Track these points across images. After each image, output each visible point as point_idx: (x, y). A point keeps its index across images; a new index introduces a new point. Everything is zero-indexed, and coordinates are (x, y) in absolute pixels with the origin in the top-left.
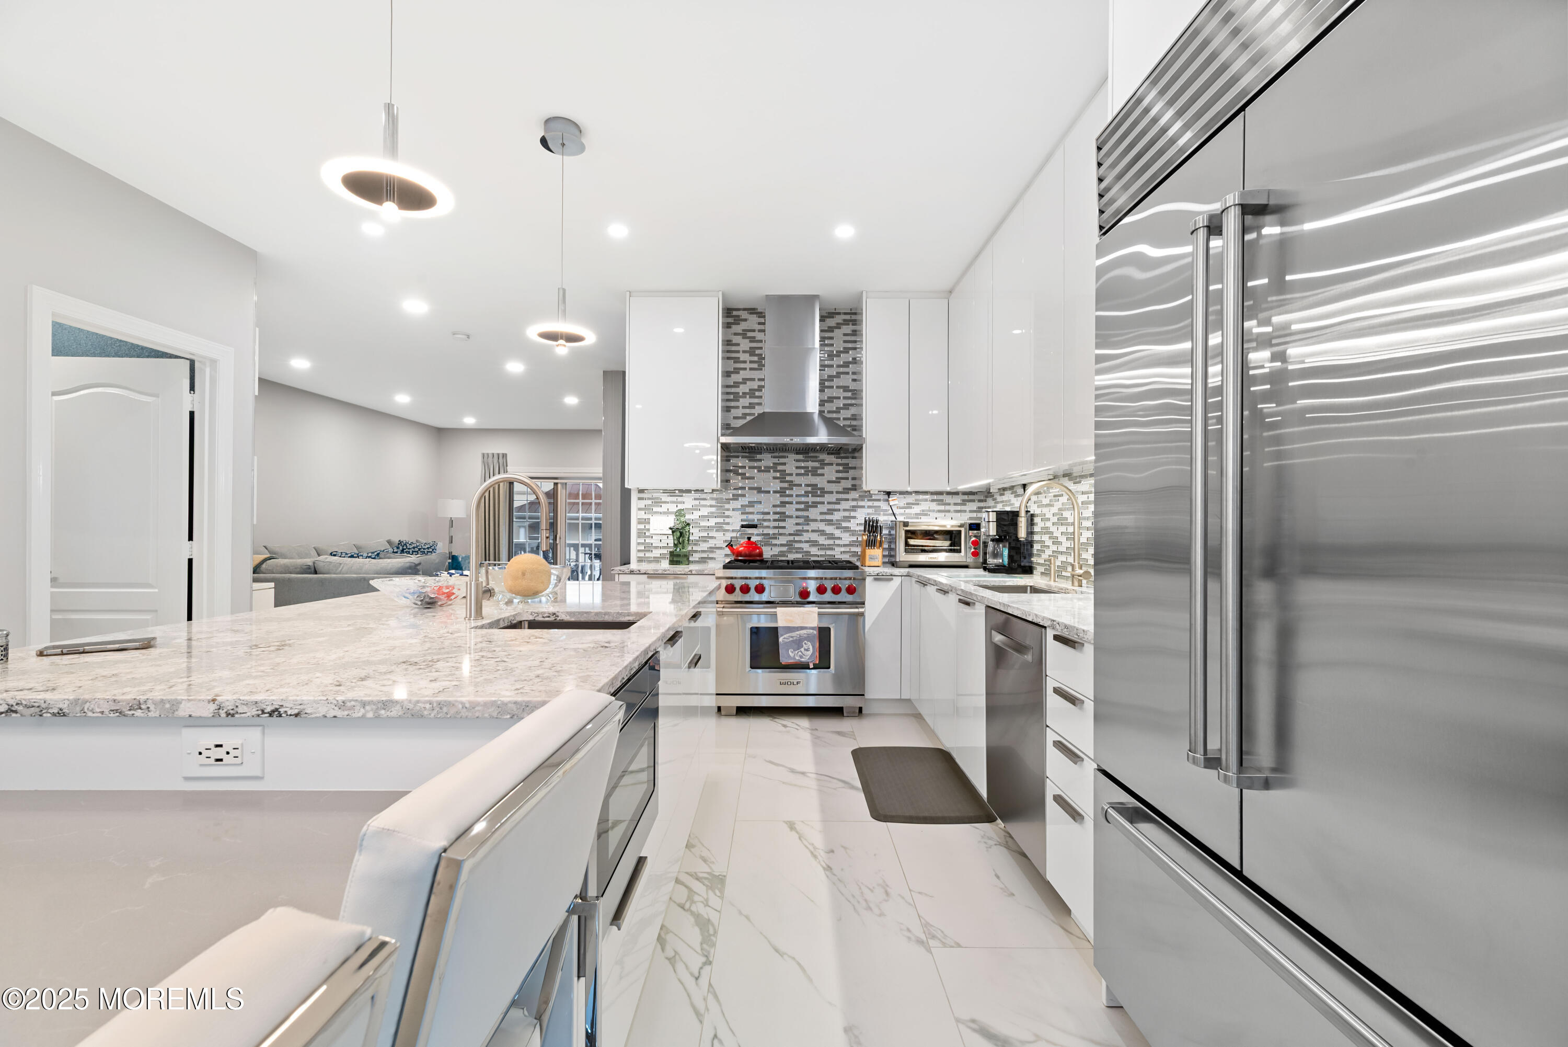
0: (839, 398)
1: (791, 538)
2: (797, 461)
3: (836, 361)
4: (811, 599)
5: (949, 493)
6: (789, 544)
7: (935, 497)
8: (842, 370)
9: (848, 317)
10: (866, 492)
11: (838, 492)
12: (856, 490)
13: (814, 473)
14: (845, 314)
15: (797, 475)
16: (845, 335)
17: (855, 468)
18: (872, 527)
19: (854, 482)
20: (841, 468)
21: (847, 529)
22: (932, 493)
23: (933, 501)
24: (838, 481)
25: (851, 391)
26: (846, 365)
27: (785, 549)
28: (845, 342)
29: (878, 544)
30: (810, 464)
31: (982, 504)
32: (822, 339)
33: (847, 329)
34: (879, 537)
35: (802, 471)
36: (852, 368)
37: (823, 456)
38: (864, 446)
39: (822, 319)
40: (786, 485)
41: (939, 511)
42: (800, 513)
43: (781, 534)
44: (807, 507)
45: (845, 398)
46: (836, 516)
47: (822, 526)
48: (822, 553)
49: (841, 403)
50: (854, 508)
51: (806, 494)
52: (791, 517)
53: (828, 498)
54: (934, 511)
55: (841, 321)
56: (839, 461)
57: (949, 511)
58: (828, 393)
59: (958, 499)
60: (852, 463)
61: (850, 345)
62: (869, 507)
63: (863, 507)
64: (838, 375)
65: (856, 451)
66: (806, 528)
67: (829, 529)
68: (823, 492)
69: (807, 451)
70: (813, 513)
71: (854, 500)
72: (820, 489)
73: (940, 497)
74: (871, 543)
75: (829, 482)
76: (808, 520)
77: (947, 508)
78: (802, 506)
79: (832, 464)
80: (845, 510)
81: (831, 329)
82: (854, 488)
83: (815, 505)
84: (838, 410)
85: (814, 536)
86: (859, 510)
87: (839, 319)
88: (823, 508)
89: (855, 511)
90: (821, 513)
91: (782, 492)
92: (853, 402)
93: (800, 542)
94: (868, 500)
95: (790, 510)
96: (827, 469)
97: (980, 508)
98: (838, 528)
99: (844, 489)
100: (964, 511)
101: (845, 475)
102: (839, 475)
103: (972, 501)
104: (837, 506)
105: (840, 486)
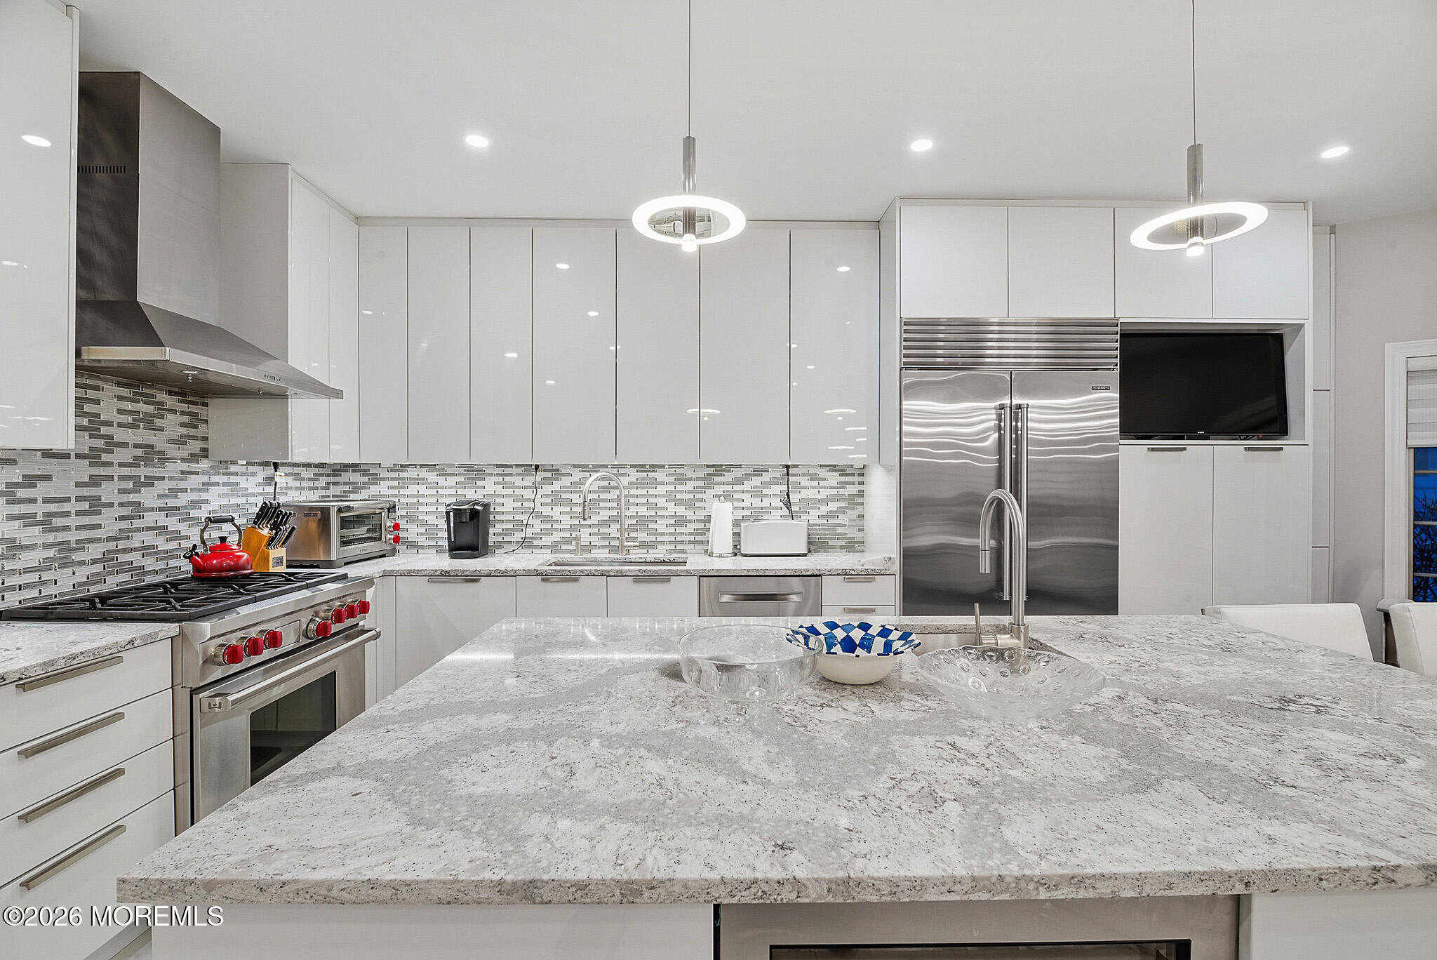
1: (111, 545)
2: (121, 398)
6: (108, 559)
11: (183, 460)
12: (207, 457)
13: (148, 422)
15: (120, 425)
17: (206, 422)
19: (204, 445)
20: (186, 419)
24: (183, 440)
27: (98, 568)
30: (142, 407)
35: (130, 419)
40: (100, 443)
43: (91, 541)
44: (138, 485)
46: (182, 500)
47: (162, 519)
48: (162, 565)
50: (206, 487)
51: (136, 462)
52: (111, 505)
53: (172, 468)
54: (290, 488)
56: (184, 407)
59: (311, 473)
62: (224, 484)
63: (217, 484)
67: (172, 524)
68: (164, 458)
70: (147, 497)
71: (205, 473)
72: (159, 453)
73: (297, 470)
75: (171, 442)
76: (139, 510)
78: (130, 485)
79: (174, 411)
80: (192, 490)
82: (205, 453)
83: (150, 481)
85: (149, 539)
86: (211, 489)
88: (163, 488)
89: (207, 491)
90: (160, 496)
91: (93, 457)
94: (224, 474)
95: (107, 492)
96: (168, 420)
97: (329, 484)
98: (184, 520)
99: (192, 455)
100: (317, 488)
101: (192, 431)
102: (184, 431)
103: (322, 475)
104: (182, 485)
105: (185, 451)
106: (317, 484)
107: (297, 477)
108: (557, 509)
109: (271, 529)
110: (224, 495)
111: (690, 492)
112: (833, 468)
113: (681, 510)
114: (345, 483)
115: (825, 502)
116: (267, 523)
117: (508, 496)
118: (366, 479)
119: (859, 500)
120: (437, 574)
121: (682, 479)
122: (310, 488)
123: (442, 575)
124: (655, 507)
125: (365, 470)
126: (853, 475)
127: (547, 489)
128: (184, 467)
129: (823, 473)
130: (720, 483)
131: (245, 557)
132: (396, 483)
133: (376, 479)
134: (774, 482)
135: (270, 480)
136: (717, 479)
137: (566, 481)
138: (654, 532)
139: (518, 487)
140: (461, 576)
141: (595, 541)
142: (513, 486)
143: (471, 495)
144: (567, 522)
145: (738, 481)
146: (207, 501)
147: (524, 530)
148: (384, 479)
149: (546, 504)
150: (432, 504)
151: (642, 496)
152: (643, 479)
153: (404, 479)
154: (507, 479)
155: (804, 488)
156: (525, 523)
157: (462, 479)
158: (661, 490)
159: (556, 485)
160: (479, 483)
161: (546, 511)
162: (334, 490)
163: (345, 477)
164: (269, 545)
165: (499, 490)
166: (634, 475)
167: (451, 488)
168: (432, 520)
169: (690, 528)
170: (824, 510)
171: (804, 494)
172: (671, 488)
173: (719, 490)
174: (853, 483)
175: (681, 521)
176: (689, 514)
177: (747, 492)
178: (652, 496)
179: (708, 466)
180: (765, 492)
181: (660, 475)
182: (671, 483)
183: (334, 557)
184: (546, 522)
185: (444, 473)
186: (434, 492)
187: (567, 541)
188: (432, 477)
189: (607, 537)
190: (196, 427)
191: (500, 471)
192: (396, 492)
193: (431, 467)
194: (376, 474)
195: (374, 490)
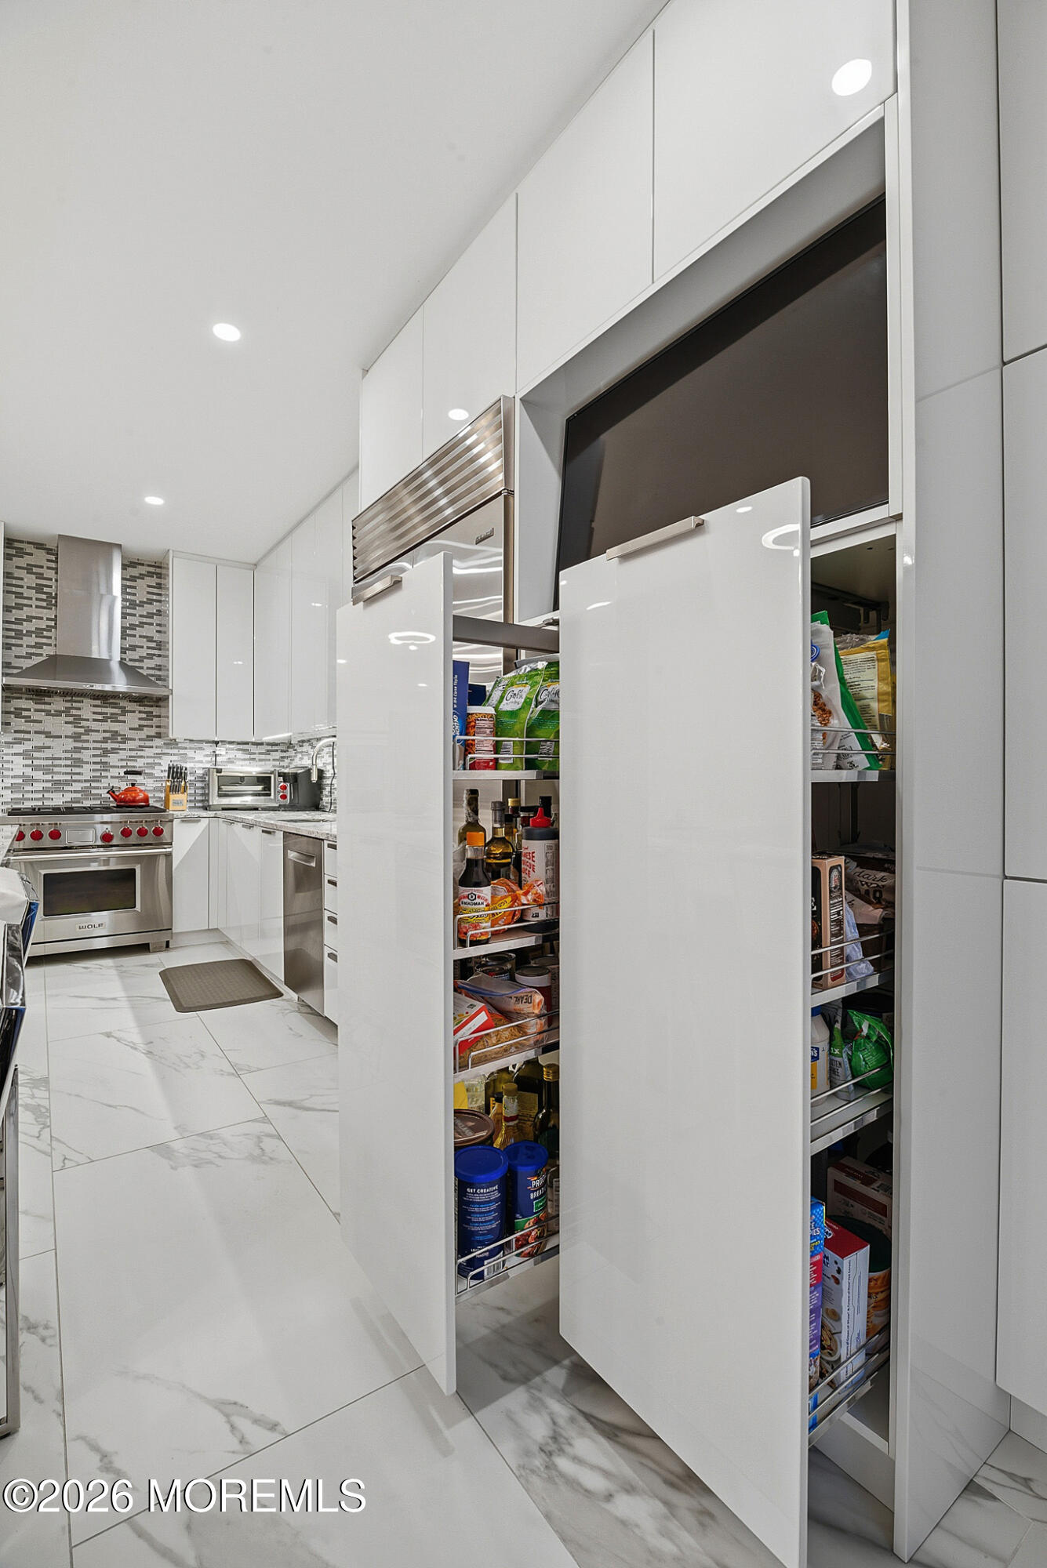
0: (142, 647)
1: (87, 784)
2: (94, 706)
3: (139, 611)
4: (114, 842)
5: (254, 744)
6: (85, 791)
7: (241, 747)
8: (145, 620)
9: (152, 569)
10: (171, 740)
11: (140, 740)
12: (160, 737)
13: (114, 718)
14: (149, 566)
15: (94, 720)
16: (149, 586)
17: (159, 716)
18: (177, 774)
19: (159, 730)
20: (144, 716)
21: (151, 775)
22: (239, 743)
23: (238, 750)
24: (141, 728)
25: (155, 641)
26: (150, 615)
27: (79, 795)
28: (148, 593)
29: (182, 790)
30: (110, 710)
31: (284, 754)
32: (124, 588)
33: (153, 581)
34: (183, 782)
35: (100, 717)
36: (156, 620)
37: (122, 703)
38: (170, 697)
39: (124, 567)
40: (80, 730)
41: (244, 760)
42: (98, 759)
43: (75, 781)
44: (106, 752)
45: (148, 648)
46: (139, 763)
47: (123, 772)
49: (144, 652)
50: (159, 755)
51: (105, 740)
52: (87, 763)
53: (130, 744)
55: (144, 572)
56: (142, 709)
57: (256, 760)
58: (130, 641)
59: (263, 749)
60: (155, 711)
61: (155, 597)
62: (174, 755)
63: (168, 754)
64: (142, 624)
65: (161, 701)
66: (104, 774)
68: (125, 740)
69: (105, 698)
70: (113, 759)
71: (158, 747)
72: (120, 736)
74: (174, 789)
75: (131, 729)
76: (105, 767)
77: (252, 756)
78: (100, 752)
79: (134, 712)
80: (148, 757)
81: (133, 579)
82: (159, 736)
83: (114, 751)
84: (141, 659)
85: (114, 783)
86: (164, 757)
87: (143, 570)
88: (123, 754)
89: (159, 758)
90: (122, 760)
91: (76, 737)
92: (157, 652)
93: (97, 788)
94: (174, 748)
95: (86, 756)
96: (128, 717)
99: (148, 736)
101: (148, 723)
102: (142, 722)
104: (140, 753)
105: (143, 734)
128: (142, 743)
146: (159, 764)
190: (152, 720)
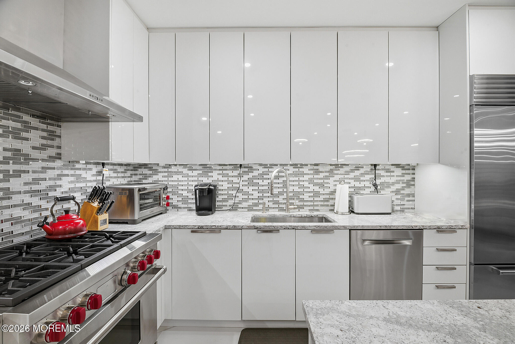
5: (118, 165)
11: (43, 160)
12: (60, 158)
13: (15, 134)
17: (60, 137)
19: (58, 151)
20: (45, 134)
24: (43, 148)
30: (11, 124)
44: (8, 176)
46: (42, 186)
47: (27, 198)
50: (60, 177)
53: (34, 166)
54: (111, 177)
56: (44, 126)
57: (119, 177)
59: (123, 169)
62: (72, 175)
63: (68, 175)
67: (35, 201)
68: (28, 159)
70: (15, 184)
71: (58, 168)
72: (25, 155)
73: (115, 167)
75: (34, 148)
76: (8, 193)
79: (36, 129)
80: (50, 179)
82: (59, 157)
83: (17, 174)
85: (17, 212)
86: (63, 178)
89: (61, 179)
90: (26, 184)
94: (72, 169)
97: (132, 175)
98: (44, 199)
99: (50, 157)
100: (126, 177)
101: (49, 142)
102: (44, 142)
103: (128, 170)
104: (42, 176)
105: (44, 154)
106: (126, 175)
107: (115, 171)
108: (251, 188)
109: (99, 203)
110: (72, 182)
111: (321, 179)
112: (398, 166)
113: (317, 189)
114: (140, 174)
115: (393, 184)
116: (97, 199)
117: (225, 181)
118: (151, 172)
119: (412, 183)
120: (196, 228)
121: (317, 172)
122: (123, 177)
123: (198, 228)
124: (303, 187)
125: (151, 168)
126: (409, 169)
127: (246, 177)
128: (45, 164)
129: (393, 168)
130: (337, 174)
131: (81, 223)
132: (166, 174)
133: (156, 172)
134: (366, 173)
135: (100, 173)
136: (336, 172)
137: (256, 173)
138: (302, 200)
139: (230, 176)
140: (210, 229)
141: (271, 204)
142: (227, 175)
143: (205, 180)
144: (256, 194)
145: (347, 173)
146: (60, 186)
147: (234, 199)
148: (161, 172)
149: (246, 185)
150: (185, 185)
151: (296, 181)
152: (296, 172)
153: (171, 172)
154: (224, 172)
155: (383, 176)
156: (234, 195)
157: (201, 172)
158: (306, 177)
159: (251, 175)
160: (210, 174)
161: (245, 189)
162: (135, 178)
163: (140, 171)
164: (98, 213)
165: (220, 178)
166: (292, 170)
167: (195, 176)
168: (185, 193)
169: (322, 197)
170: (394, 188)
171: (383, 180)
172: (312, 176)
173: (337, 177)
174: (409, 174)
175: (317, 194)
176: (321, 191)
177: (352, 179)
178: (301, 181)
179: (331, 165)
180: (362, 179)
181: (305, 170)
182: (311, 174)
183: (136, 217)
184: (245, 195)
185: (191, 169)
186: (186, 179)
187: (256, 205)
188: (185, 171)
189: (277, 203)
190: (53, 140)
191: (220, 168)
192: (166, 179)
193: (185, 166)
194: (156, 170)
195: (155, 178)
